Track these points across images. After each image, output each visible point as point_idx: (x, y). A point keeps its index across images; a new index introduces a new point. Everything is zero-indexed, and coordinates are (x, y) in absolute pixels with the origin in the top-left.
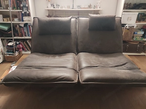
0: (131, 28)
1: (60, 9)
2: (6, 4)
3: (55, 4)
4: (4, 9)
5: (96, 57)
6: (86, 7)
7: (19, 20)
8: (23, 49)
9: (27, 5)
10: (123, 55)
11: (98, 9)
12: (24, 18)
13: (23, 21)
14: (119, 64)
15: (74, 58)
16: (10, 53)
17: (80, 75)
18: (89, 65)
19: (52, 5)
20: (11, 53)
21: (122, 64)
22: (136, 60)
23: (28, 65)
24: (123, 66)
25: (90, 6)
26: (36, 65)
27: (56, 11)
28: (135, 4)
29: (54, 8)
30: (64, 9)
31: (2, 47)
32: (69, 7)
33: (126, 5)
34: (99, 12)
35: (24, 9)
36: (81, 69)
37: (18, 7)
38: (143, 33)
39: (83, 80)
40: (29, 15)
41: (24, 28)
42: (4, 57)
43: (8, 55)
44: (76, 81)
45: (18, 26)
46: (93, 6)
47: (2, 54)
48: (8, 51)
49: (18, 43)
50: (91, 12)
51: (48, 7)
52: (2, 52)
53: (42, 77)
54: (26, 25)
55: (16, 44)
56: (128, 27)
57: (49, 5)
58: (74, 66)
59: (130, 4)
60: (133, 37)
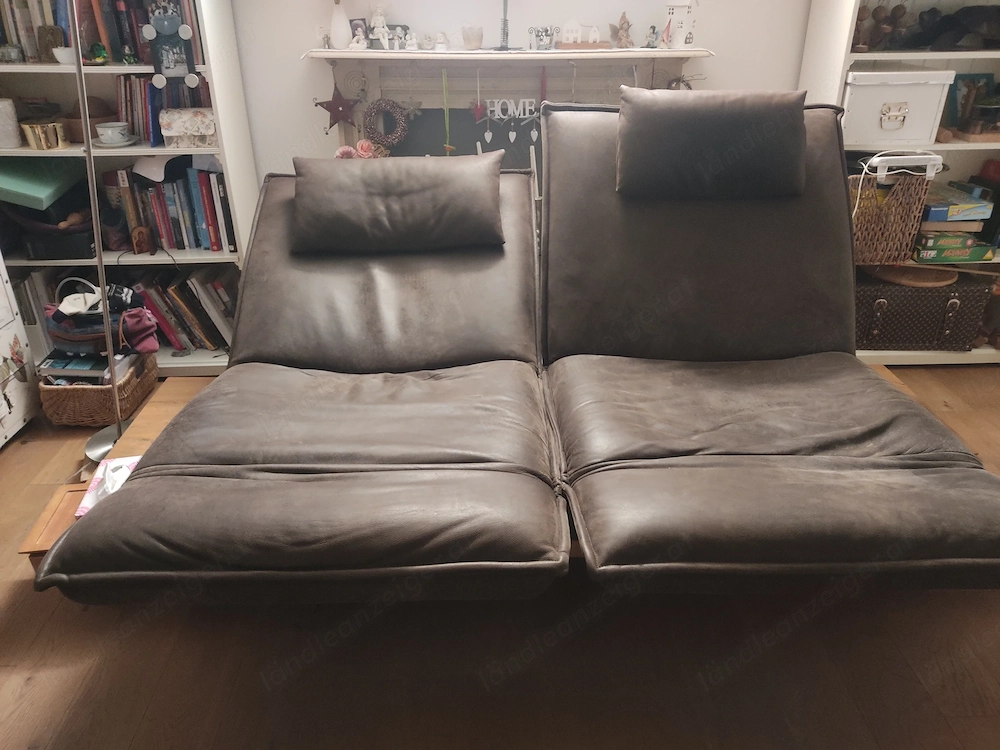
0: (908, 176)
1: (412, 52)
2: (38, 22)
3: (378, 23)
4: (23, 59)
5: (677, 382)
6: (594, 36)
7: (134, 136)
8: (165, 341)
9: (185, 32)
10: (860, 366)
11: (679, 49)
12: (165, 118)
13: (159, 140)
14: (842, 433)
15: (530, 393)
16: (73, 369)
17: (585, 514)
18: (638, 444)
19: (362, 27)
20: (84, 370)
21: (858, 429)
22: (938, 398)
23: (221, 448)
24: (870, 445)
25: (620, 33)
26: (274, 450)
27: (385, 67)
28: (933, 11)
29: (373, 44)
30: (441, 52)
31: (18, 327)
32: (475, 39)
33: (868, 23)
34: (686, 72)
35: (169, 57)
36: (581, 470)
37: (125, 44)
38: (985, 211)
39: (608, 544)
40: (199, 98)
41: (168, 190)
42: (35, 399)
43: (64, 385)
44: (560, 556)
45: (122, 176)
46: (640, 31)
47: (22, 376)
48: (57, 356)
49: (127, 295)
50: (628, 70)
51: (327, 42)
52: (17, 358)
53: (323, 531)
54: (178, 167)
55: (117, 306)
56: (882, 175)
57: (340, 29)
58: (531, 450)
59: (899, 10)
60: (919, 242)
